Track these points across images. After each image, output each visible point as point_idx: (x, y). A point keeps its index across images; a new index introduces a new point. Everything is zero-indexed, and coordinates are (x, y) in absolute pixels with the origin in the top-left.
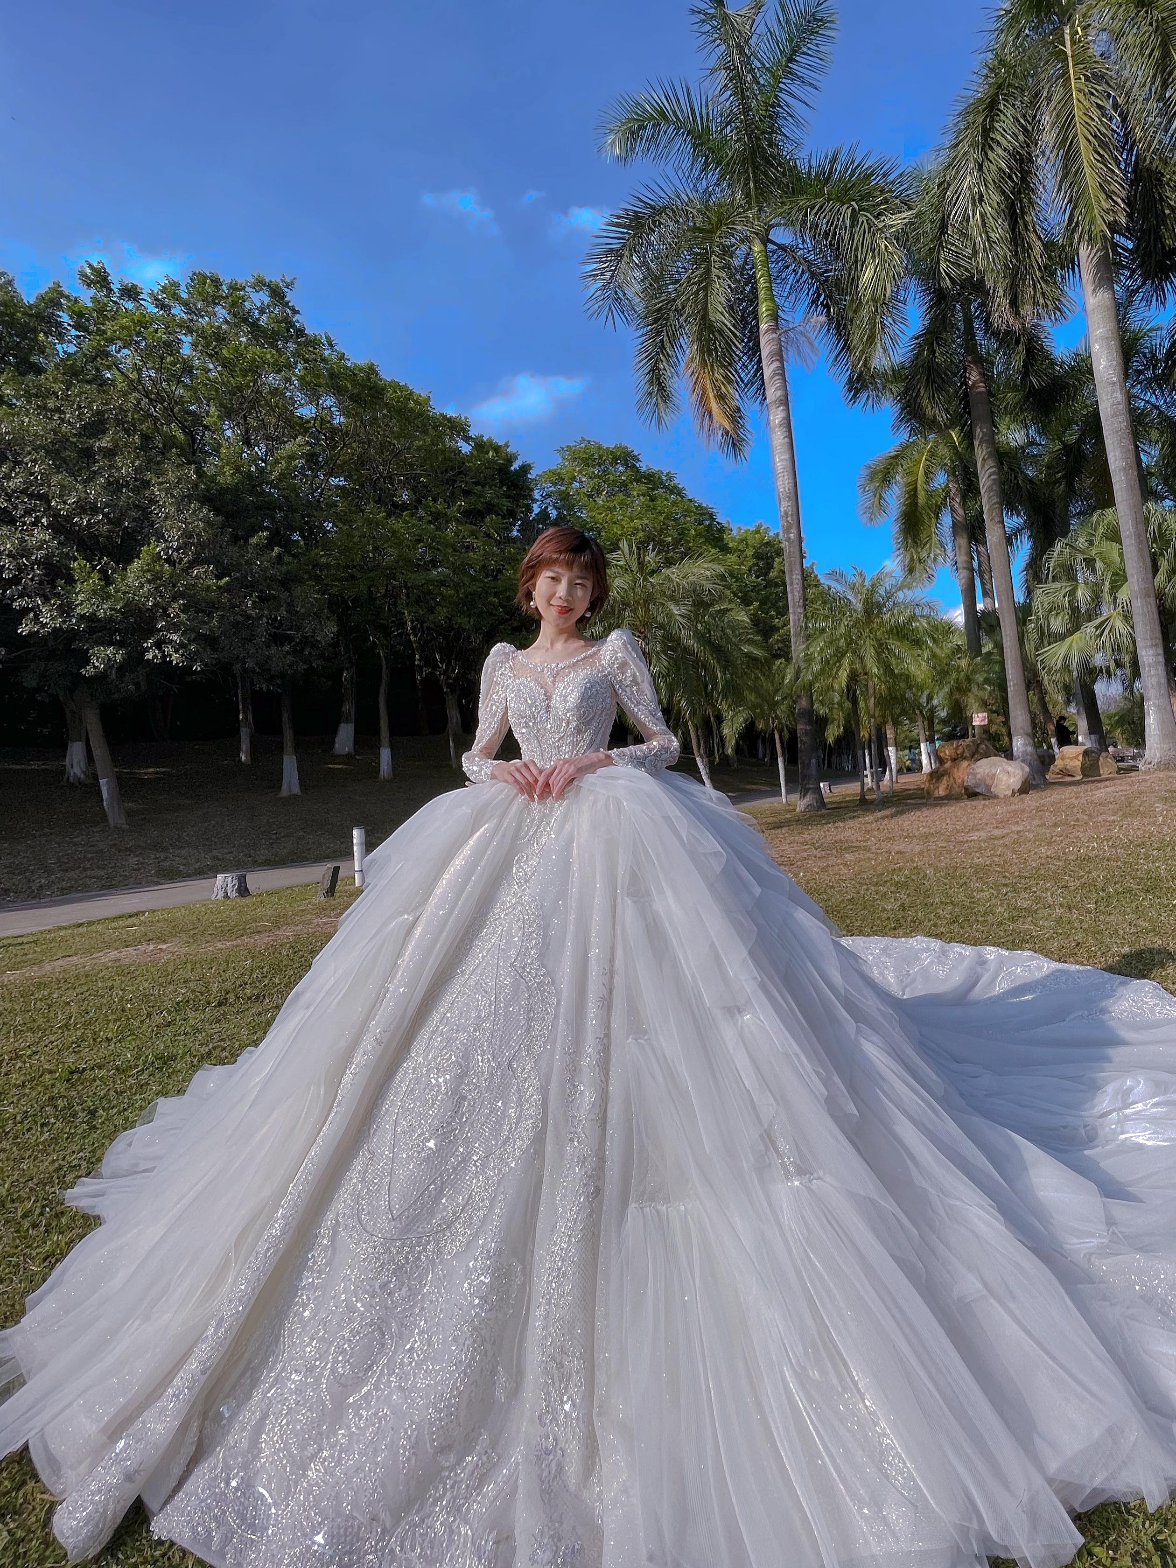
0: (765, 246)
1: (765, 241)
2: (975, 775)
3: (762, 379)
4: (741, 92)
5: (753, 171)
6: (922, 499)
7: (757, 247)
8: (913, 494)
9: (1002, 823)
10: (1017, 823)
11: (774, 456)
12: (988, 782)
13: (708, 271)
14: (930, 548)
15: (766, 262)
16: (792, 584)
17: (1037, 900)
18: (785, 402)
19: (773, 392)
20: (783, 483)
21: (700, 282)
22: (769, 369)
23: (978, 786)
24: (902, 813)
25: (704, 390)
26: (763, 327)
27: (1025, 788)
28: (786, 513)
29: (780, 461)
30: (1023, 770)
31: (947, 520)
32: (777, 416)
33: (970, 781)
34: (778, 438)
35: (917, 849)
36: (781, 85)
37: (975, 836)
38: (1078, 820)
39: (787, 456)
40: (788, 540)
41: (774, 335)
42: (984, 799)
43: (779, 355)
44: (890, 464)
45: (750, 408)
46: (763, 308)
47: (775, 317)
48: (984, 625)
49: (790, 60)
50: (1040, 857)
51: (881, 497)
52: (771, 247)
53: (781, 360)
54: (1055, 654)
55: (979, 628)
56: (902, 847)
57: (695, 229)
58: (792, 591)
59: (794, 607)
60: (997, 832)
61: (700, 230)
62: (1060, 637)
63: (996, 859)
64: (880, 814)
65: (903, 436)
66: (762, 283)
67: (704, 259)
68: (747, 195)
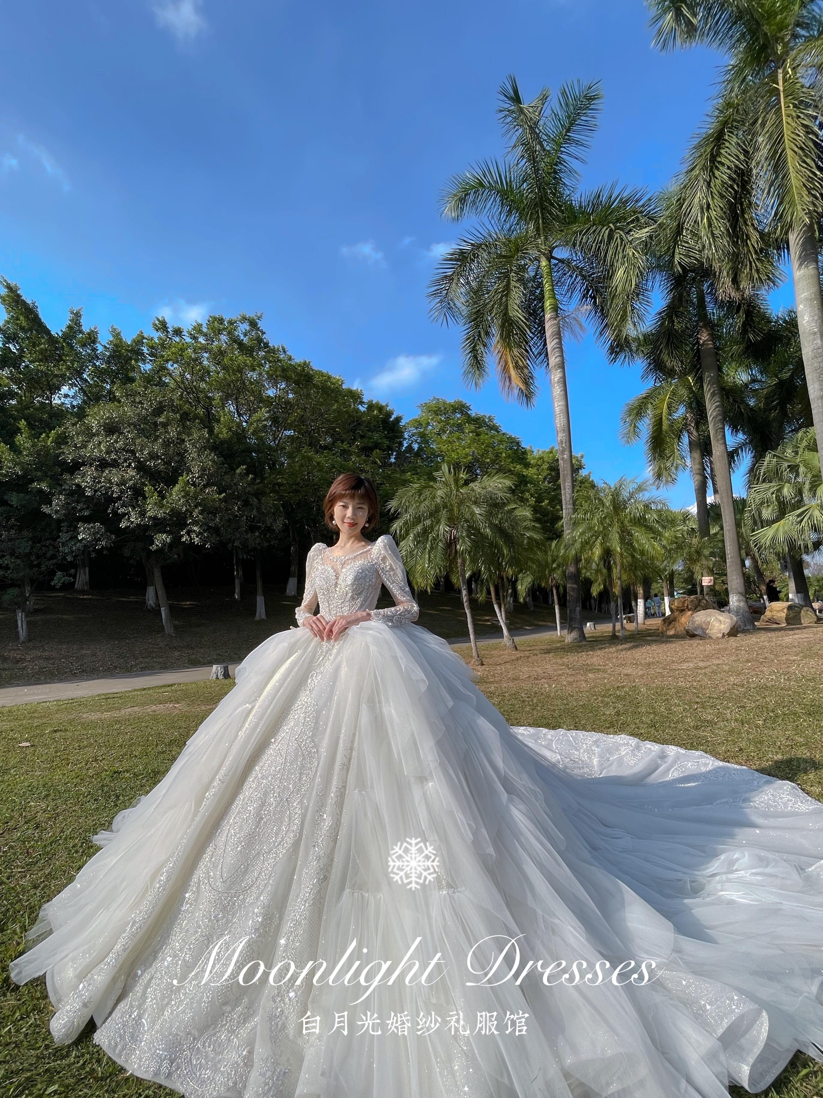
0: (550, 262)
1: (550, 257)
2: (694, 622)
3: (547, 352)
4: (533, 159)
5: (542, 212)
6: (665, 427)
7: (544, 263)
8: (658, 423)
9: (707, 657)
10: (718, 658)
11: (554, 403)
12: (704, 626)
13: (508, 283)
14: (673, 460)
15: (550, 273)
16: (565, 489)
17: (719, 715)
18: (562, 366)
19: (554, 360)
20: (560, 421)
21: (503, 291)
22: (551, 344)
23: (696, 629)
24: (636, 647)
25: (506, 362)
26: (548, 316)
27: (734, 632)
28: (562, 442)
29: (558, 406)
30: (732, 619)
31: (685, 439)
32: (556, 376)
33: (690, 626)
34: (557, 391)
35: (641, 673)
36: (562, 149)
37: (685, 666)
38: (766, 658)
39: (562, 403)
40: (563, 459)
41: (555, 322)
42: (701, 639)
43: (558, 335)
44: (643, 403)
45: (538, 372)
46: (548, 304)
47: (556, 309)
48: (712, 514)
49: (568, 130)
50: (728, 684)
51: (635, 426)
52: (554, 261)
53: (560, 338)
54: (765, 535)
55: (708, 516)
56: (629, 671)
57: (501, 256)
58: (565, 493)
59: (566, 504)
60: (701, 664)
61: (504, 257)
62: (770, 523)
63: (695, 684)
64: (620, 647)
65: (650, 383)
66: (547, 287)
67: (506, 276)
68: (538, 229)
